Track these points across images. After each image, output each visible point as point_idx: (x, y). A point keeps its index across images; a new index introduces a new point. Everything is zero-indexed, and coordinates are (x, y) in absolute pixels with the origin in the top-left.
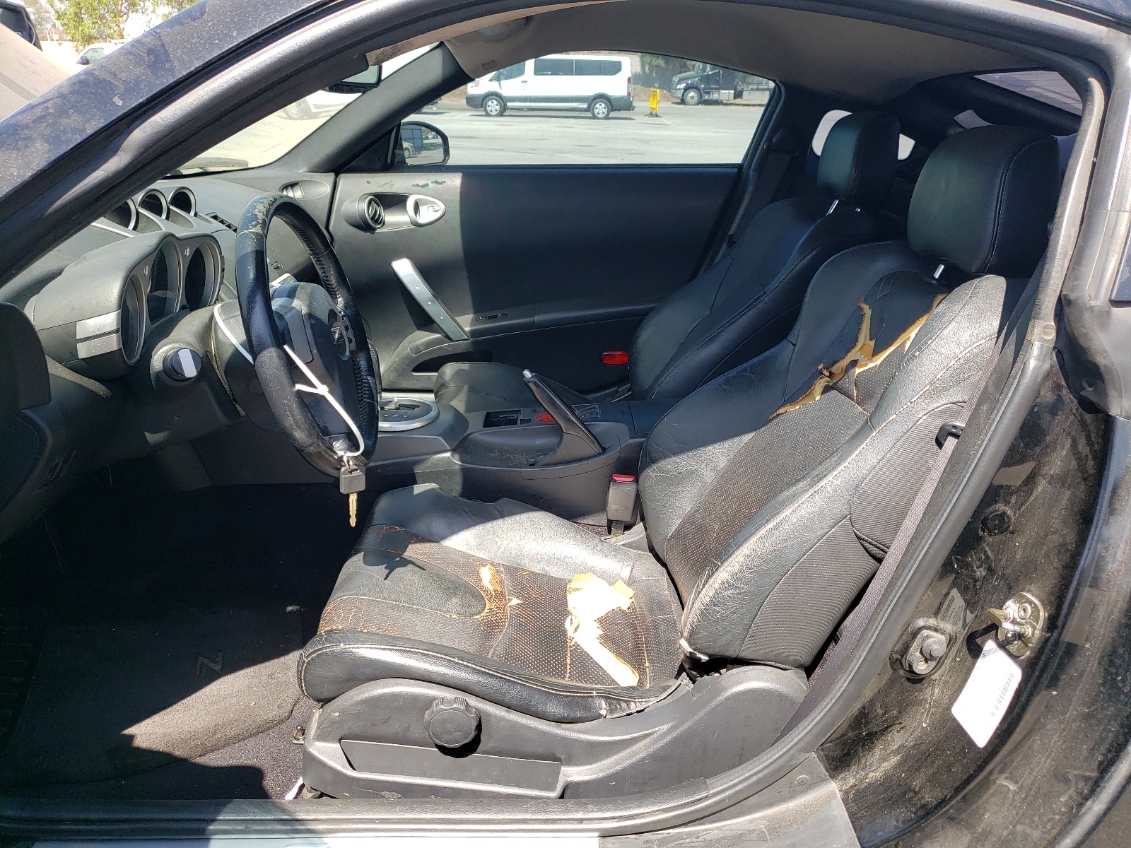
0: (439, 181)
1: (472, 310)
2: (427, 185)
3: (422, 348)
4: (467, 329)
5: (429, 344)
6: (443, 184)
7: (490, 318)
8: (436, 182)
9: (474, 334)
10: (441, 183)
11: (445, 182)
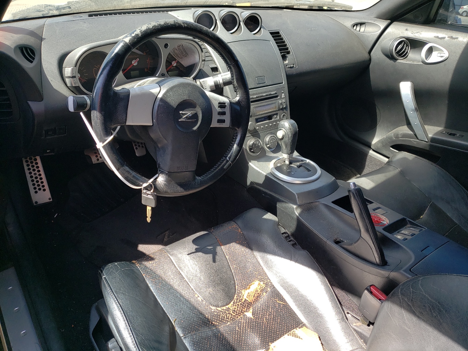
0: (454, 37)
1: (444, 125)
2: (444, 38)
3: (400, 136)
4: (430, 135)
5: (405, 136)
6: (456, 40)
7: (450, 134)
8: (452, 37)
9: (433, 140)
10: (454, 38)
11: (457, 38)
